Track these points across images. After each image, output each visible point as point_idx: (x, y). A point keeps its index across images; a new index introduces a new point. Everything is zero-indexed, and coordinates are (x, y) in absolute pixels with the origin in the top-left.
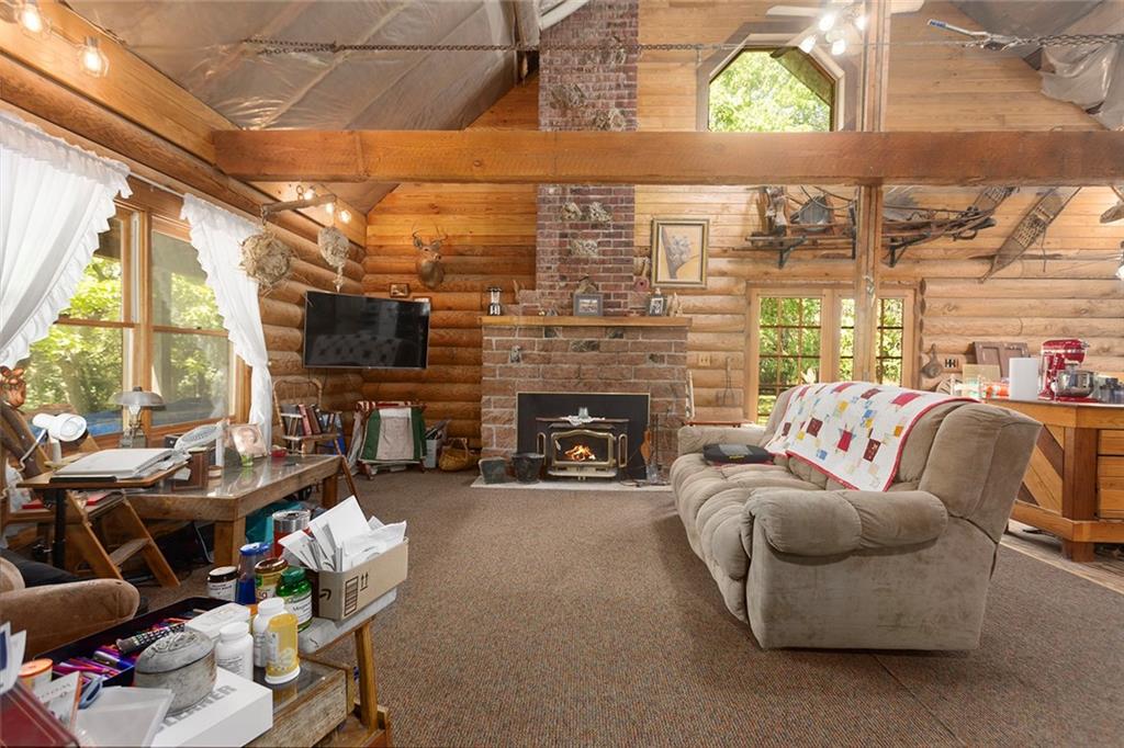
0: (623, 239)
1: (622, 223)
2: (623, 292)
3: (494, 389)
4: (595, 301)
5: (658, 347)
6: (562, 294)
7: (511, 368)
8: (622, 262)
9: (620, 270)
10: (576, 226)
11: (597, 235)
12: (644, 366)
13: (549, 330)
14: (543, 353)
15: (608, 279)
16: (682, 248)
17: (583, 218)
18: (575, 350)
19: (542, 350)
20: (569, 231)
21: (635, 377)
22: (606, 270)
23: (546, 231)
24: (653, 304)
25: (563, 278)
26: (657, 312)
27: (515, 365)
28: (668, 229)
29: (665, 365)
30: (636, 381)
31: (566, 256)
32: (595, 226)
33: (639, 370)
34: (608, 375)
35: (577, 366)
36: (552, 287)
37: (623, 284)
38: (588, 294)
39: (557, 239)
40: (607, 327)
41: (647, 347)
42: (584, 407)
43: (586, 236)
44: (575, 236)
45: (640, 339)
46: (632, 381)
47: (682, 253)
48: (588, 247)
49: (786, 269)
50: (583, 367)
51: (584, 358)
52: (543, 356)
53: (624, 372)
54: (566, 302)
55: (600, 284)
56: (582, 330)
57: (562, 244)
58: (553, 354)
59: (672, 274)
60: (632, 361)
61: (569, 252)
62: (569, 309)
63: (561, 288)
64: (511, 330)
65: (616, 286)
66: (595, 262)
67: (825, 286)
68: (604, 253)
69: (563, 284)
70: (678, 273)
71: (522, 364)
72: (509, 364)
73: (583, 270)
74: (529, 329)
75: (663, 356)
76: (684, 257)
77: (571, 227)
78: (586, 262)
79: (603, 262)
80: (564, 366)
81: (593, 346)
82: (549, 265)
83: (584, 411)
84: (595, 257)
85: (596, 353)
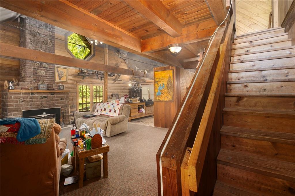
0: (52, 72)
1: (51, 68)
2: (52, 84)
3: (13, 110)
4: (45, 86)
5: (62, 97)
6: (34, 84)
7: (19, 104)
8: (52, 77)
9: (51, 79)
10: (38, 67)
11: (45, 70)
12: (59, 101)
13: (32, 94)
14: (30, 99)
15: (48, 81)
16: (62, 74)
17: (41, 65)
18: (40, 98)
20: (36, 68)
21: (57, 104)
22: (47, 78)
23: (29, 67)
24: (60, 87)
25: (35, 80)
26: (62, 89)
28: (59, 69)
29: (64, 101)
30: (57, 105)
31: (35, 74)
32: (44, 67)
33: (58, 102)
34: (50, 104)
35: (41, 102)
36: (31, 82)
37: (52, 82)
38: (42, 84)
39: (33, 70)
40: (49, 93)
41: (60, 97)
42: (44, 112)
43: (42, 70)
44: (38, 69)
45: (58, 95)
46: (56, 105)
47: (62, 75)
48: (42, 72)
51: (43, 100)
53: (54, 103)
54: (36, 86)
55: (46, 82)
56: (43, 93)
57: (34, 71)
58: (33, 99)
59: (60, 79)
60: (56, 100)
61: (37, 73)
62: (37, 88)
63: (34, 82)
64: (19, 94)
65: (50, 82)
66: (44, 76)
68: (47, 74)
69: (34, 81)
70: (61, 79)
71: (23, 103)
72: (19, 103)
73: (41, 78)
74: (26, 93)
75: (63, 99)
76: (63, 75)
77: (37, 67)
78: (42, 76)
79: (47, 76)
80: (37, 102)
81: (45, 97)
82: (30, 76)
83: (44, 113)
85: (46, 99)
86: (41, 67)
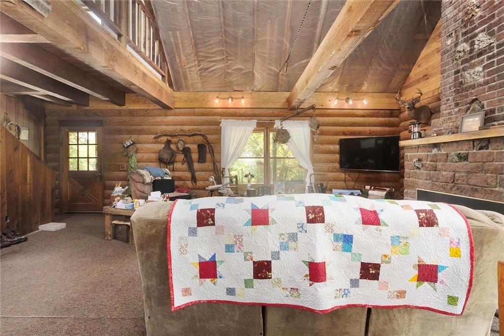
3: (409, 186)
4: (479, 119)
6: (456, 118)
7: (416, 172)
10: (466, 61)
13: (435, 146)
14: (432, 163)
15: (492, 96)
17: (471, 51)
18: (452, 161)
19: (431, 161)
20: (461, 67)
21: (500, 186)
22: (491, 88)
23: (446, 74)
25: (457, 105)
27: (418, 171)
31: (460, 87)
32: (480, 54)
34: (473, 182)
35: (452, 173)
36: (450, 114)
38: (474, 113)
39: (453, 77)
40: (473, 141)
43: (473, 66)
44: (464, 70)
46: (497, 189)
48: (475, 74)
50: (457, 175)
51: (458, 167)
52: (432, 165)
53: (490, 181)
54: (459, 122)
56: (456, 144)
57: (456, 79)
58: (438, 163)
60: (497, 171)
61: (461, 83)
62: (456, 130)
63: (456, 113)
64: (416, 148)
66: (481, 85)
68: (489, 74)
69: (456, 110)
71: (422, 171)
72: (415, 170)
73: (472, 94)
74: (424, 147)
77: (462, 62)
78: (473, 87)
79: (487, 83)
80: (444, 173)
81: (463, 158)
82: (447, 98)
84: (481, 80)
85: (465, 163)
86: (472, 58)
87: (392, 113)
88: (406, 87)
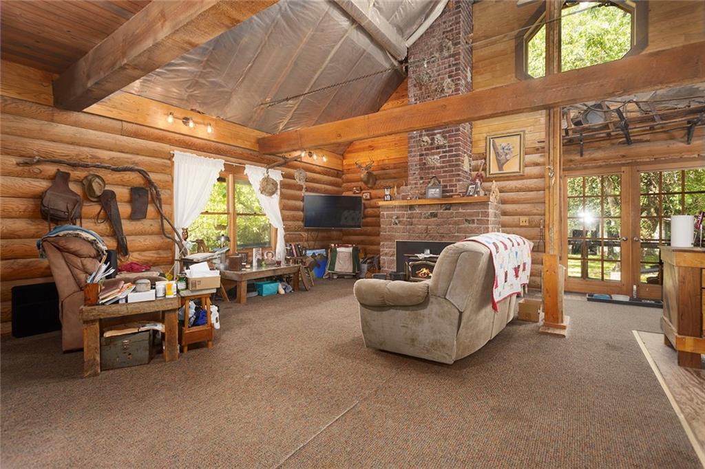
0: (454, 153)
1: (453, 144)
2: (454, 183)
3: (385, 239)
4: (438, 190)
5: (471, 215)
6: (421, 187)
7: (393, 228)
8: (453, 166)
9: (452, 171)
10: (427, 149)
11: (439, 153)
12: (463, 226)
13: (411, 207)
15: (445, 177)
16: (506, 151)
17: (432, 144)
18: (425, 218)
19: (408, 218)
20: (424, 152)
21: (458, 232)
22: (444, 172)
23: (413, 154)
24: (470, 189)
25: (422, 178)
27: (395, 226)
28: (496, 140)
29: (475, 225)
30: (458, 234)
31: (424, 166)
32: (438, 148)
33: (460, 228)
34: (441, 231)
35: (425, 226)
36: (416, 184)
37: (454, 179)
38: (434, 186)
39: (418, 158)
40: (441, 204)
41: (464, 215)
42: (427, 249)
43: (433, 154)
44: (427, 155)
45: (461, 210)
46: (456, 234)
47: (507, 154)
48: (435, 160)
49: (586, 156)
50: (429, 227)
51: (430, 222)
52: (409, 221)
53: (452, 229)
54: (423, 191)
55: (441, 180)
56: (428, 206)
57: (421, 160)
58: (413, 220)
59: (500, 168)
60: (456, 223)
61: (425, 164)
62: (423, 195)
63: (421, 184)
64: (393, 208)
65: (450, 180)
66: (438, 168)
67: (623, 165)
68: (443, 162)
69: (421, 182)
70: (504, 168)
71: (399, 226)
72: (392, 226)
73: (432, 173)
74: (401, 207)
75: (473, 220)
76: (508, 157)
77: (425, 149)
78: (433, 168)
79: (443, 167)
80: (420, 227)
81: (434, 215)
82: (414, 172)
83: (428, 251)
84: (439, 165)
85: (435, 219)
86: (433, 149)
87: (338, 173)
88: (350, 152)
